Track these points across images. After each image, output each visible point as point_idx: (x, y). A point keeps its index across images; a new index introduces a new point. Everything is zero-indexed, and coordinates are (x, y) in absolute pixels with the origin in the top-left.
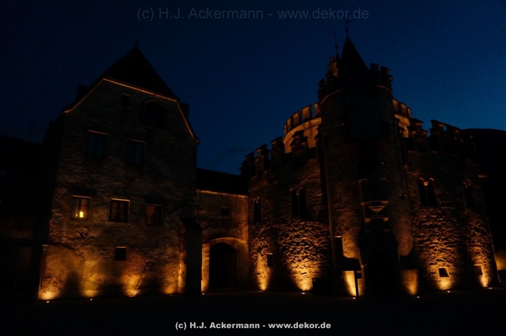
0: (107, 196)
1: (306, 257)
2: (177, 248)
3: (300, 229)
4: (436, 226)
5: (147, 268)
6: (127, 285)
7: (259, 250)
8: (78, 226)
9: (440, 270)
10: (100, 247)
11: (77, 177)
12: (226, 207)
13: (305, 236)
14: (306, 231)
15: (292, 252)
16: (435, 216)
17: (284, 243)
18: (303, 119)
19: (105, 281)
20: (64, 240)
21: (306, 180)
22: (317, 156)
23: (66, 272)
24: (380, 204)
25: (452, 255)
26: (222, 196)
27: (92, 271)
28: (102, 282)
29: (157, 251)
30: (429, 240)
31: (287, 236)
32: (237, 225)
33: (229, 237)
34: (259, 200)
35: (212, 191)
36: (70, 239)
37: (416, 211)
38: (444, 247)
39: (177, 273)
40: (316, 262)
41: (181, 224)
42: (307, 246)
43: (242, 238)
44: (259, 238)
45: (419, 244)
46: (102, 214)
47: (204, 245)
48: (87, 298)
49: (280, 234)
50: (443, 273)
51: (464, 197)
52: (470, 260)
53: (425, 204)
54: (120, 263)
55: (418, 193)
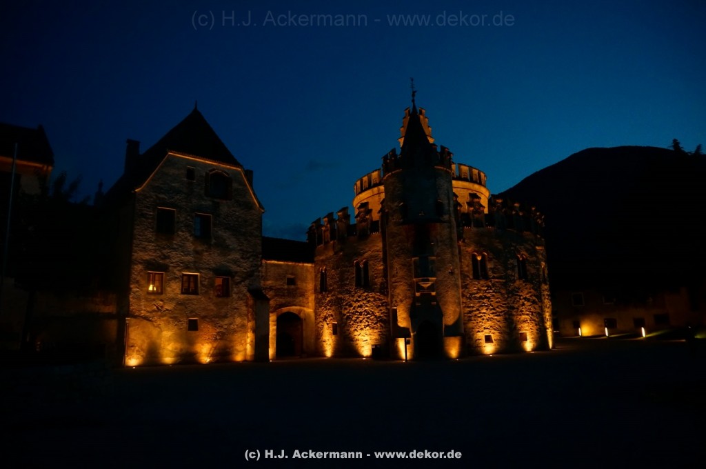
0: (178, 270)
1: (368, 325)
2: (245, 317)
3: (363, 300)
4: (486, 297)
5: (218, 337)
6: (200, 353)
7: (325, 319)
8: (154, 300)
9: (486, 336)
10: (175, 318)
11: (151, 253)
12: (292, 277)
13: (367, 306)
14: (369, 301)
15: (355, 321)
16: (486, 288)
17: (348, 313)
18: (372, 183)
19: (181, 350)
20: (143, 313)
21: (369, 253)
22: (380, 230)
23: (146, 341)
24: (428, 280)
25: (499, 323)
26: (288, 265)
27: (169, 340)
28: (178, 350)
29: (226, 321)
30: (478, 310)
31: (351, 306)
32: (302, 295)
33: (296, 306)
34: (326, 270)
35: (278, 260)
36: (148, 312)
37: (468, 284)
38: (492, 316)
39: (245, 341)
40: (376, 331)
41: (248, 295)
42: (369, 316)
43: (308, 307)
44: (325, 307)
45: (468, 313)
46: (174, 289)
47: (271, 315)
48: (166, 365)
49: (344, 304)
50: (488, 339)
51: (516, 269)
52: (515, 328)
53: (476, 277)
54: (193, 333)
55: (471, 266)
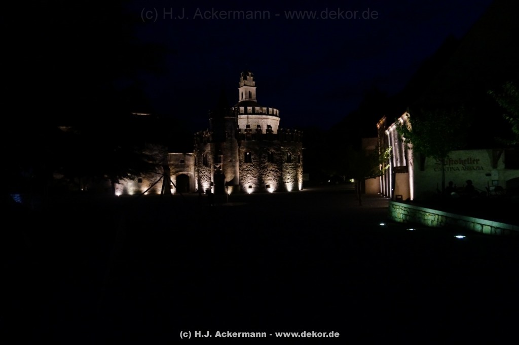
1: (206, 181)
2: (161, 177)
3: (205, 170)
4: (250, 170)
5: (150, 185)
6: (143, 191)
7: (196, 177)
10: (133, 178)
12: (183, 159)
13: (206, 173)
14: (207, 171)
15: (203, 178)
16: (250, 166)
17: (201, 175)
21: (207, 150)
23: (123, 188)
24: (218, 165)
25: (255, 181)
26: (180, 155)
27: (131, 186)
28: (135, 190)
29: (154, 179)
30: (246, 175)
31: (202, 172)
33: (185, 171)
34: (196, 156)
35: (176, 153)
37: (242, 165)
38: (252, 178)
42: (207, 177)
43: (191, 172)
44: (196, 172)
45: (242, 176)
47: (172, 176)
48: (130, 195)
49: (200, 171)
50: (250, 187)
51: (267, 158)
52: (263, 183)
53: (246, 161)
54: (140, 184)
55: (244, 157)
